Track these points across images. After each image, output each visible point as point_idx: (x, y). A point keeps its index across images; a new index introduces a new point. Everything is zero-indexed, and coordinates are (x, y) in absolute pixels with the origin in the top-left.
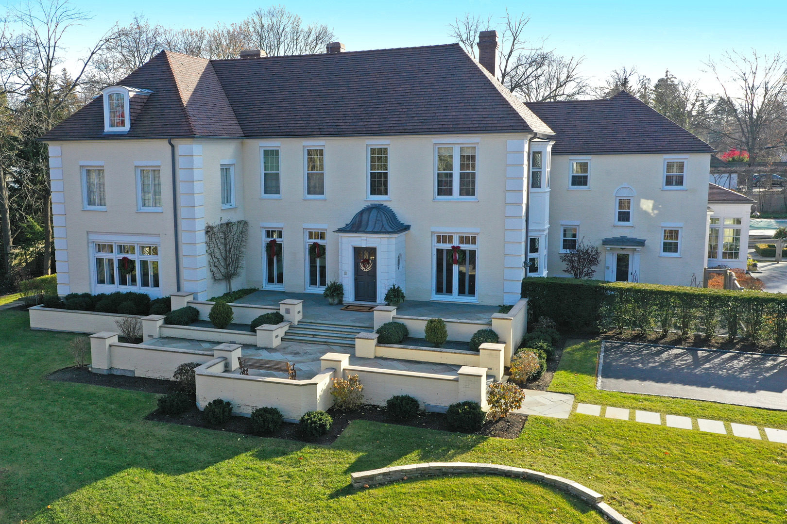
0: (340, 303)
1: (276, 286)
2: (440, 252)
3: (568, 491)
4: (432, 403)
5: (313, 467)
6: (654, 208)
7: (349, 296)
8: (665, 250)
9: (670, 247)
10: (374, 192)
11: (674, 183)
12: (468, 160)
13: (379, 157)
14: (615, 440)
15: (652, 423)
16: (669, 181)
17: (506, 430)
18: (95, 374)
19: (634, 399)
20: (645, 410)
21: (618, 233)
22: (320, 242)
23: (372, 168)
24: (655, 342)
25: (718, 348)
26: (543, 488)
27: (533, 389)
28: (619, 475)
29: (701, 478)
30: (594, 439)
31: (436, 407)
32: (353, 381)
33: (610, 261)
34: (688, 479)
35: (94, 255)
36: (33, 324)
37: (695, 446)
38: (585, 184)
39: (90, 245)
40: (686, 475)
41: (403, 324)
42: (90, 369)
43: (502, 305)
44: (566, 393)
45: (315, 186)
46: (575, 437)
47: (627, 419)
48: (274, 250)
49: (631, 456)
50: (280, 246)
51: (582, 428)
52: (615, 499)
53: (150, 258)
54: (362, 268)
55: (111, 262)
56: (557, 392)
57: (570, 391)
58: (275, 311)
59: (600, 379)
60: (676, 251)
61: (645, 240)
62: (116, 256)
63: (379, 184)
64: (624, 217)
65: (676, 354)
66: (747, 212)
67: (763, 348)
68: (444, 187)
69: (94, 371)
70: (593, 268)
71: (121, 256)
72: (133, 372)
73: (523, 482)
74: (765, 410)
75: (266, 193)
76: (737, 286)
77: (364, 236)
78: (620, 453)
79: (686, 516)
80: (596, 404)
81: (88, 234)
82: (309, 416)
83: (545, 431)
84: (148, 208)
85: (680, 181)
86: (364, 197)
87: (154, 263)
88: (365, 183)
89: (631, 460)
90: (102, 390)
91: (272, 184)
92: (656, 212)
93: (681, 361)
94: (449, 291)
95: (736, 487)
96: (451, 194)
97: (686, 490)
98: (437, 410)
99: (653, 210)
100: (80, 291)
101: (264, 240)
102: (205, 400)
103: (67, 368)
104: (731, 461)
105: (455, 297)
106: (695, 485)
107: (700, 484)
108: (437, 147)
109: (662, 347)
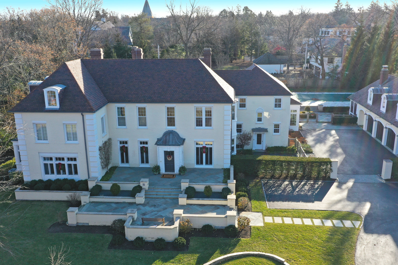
0: (159, 173)
1: (126, 164)
2: (197, 148)
3: (274, 259)
4: (217, 226)
5: (186, 262)
6: (269, 115)
7: (163, 170)
8: (275, 132)
9: (276, 131)
10: (169, 125)
11: (278, 106)
12: (209, 113)
13: (170, 111)
14: (281, 234)
15: (290, 223)
16: (276, 106)
17: (246, 235)
18: (71, 226)
19: (281, 212)
20: (286, 217)
21: (257, 126)
22: (145, 145)
23: (168, 115)
24: (278, 178)
25: (300, 180)
26: (266, 259)
27: (247, 211)
28: (286, 249)
29: (310, 246)
30: (275, 234)
31: (218, 227)
32: (188, 222)
33: (255, 137)
34: (306, 247)
35: (42, 162)
36: (17, 198)
37: (305, 232)
38: (245, 107)
39: (41, 158)
40: (306, 246)
41: (193, 187)
42: (67, 224)
43: (223, 168)
44: (258, 212)
45: (142, 123)
46: (269, 234)
47: (282, 223)
48: (124, 150)
49: (287, 240)
50: (127, 147)
51: (270, 229)
52: (288, 260)
53: (72, 163)
54: (168, 159)
55: (52, 165)
56: (255, 212)
57: (259, 211)
58: (137, 185)
59: (267, 202)
60: (278, 132)
61: (267, 129)
62: (54, 162)
63: (171, 121)
64: (260, 120)
65: (286, 185)
66: (299, 108)
67: (314, 178)
68: (199, 123)
69: (69, 225)
70: (249, 141)
71: (58, 162)
72: (88, 223)
73: (259, 258)
74: (321, 211)
75: (119, 126)
76: (303, 152)
77: (169, 147)
78: (284, 239)
79: (309, 263)
80: (270, 216)
81: (39, 153)
82: (177, 240)
83: (259, 233)
84: (70, 141)
85: (280, 106)
86: (165, 128)
87: (74, 165)
88: (165, 121)
89: (288, 242)
90: (80, 236)
91: (122, 122)
92: (269, 117)
93: (289, 188)
94: (202, 163)
95: (320, 248)
96: (202, 126)
97: (307, 252)
98: (219, 228)
99: (268, 116)
100: (37, 179)
101: (119, 145)
102: (131, 237)
103: (54, 224)
104: (316, 237)
105: (204, 166)
106: (309, 249)
107: (310, 249)
108: (196, 107)
109: (281, 181)
